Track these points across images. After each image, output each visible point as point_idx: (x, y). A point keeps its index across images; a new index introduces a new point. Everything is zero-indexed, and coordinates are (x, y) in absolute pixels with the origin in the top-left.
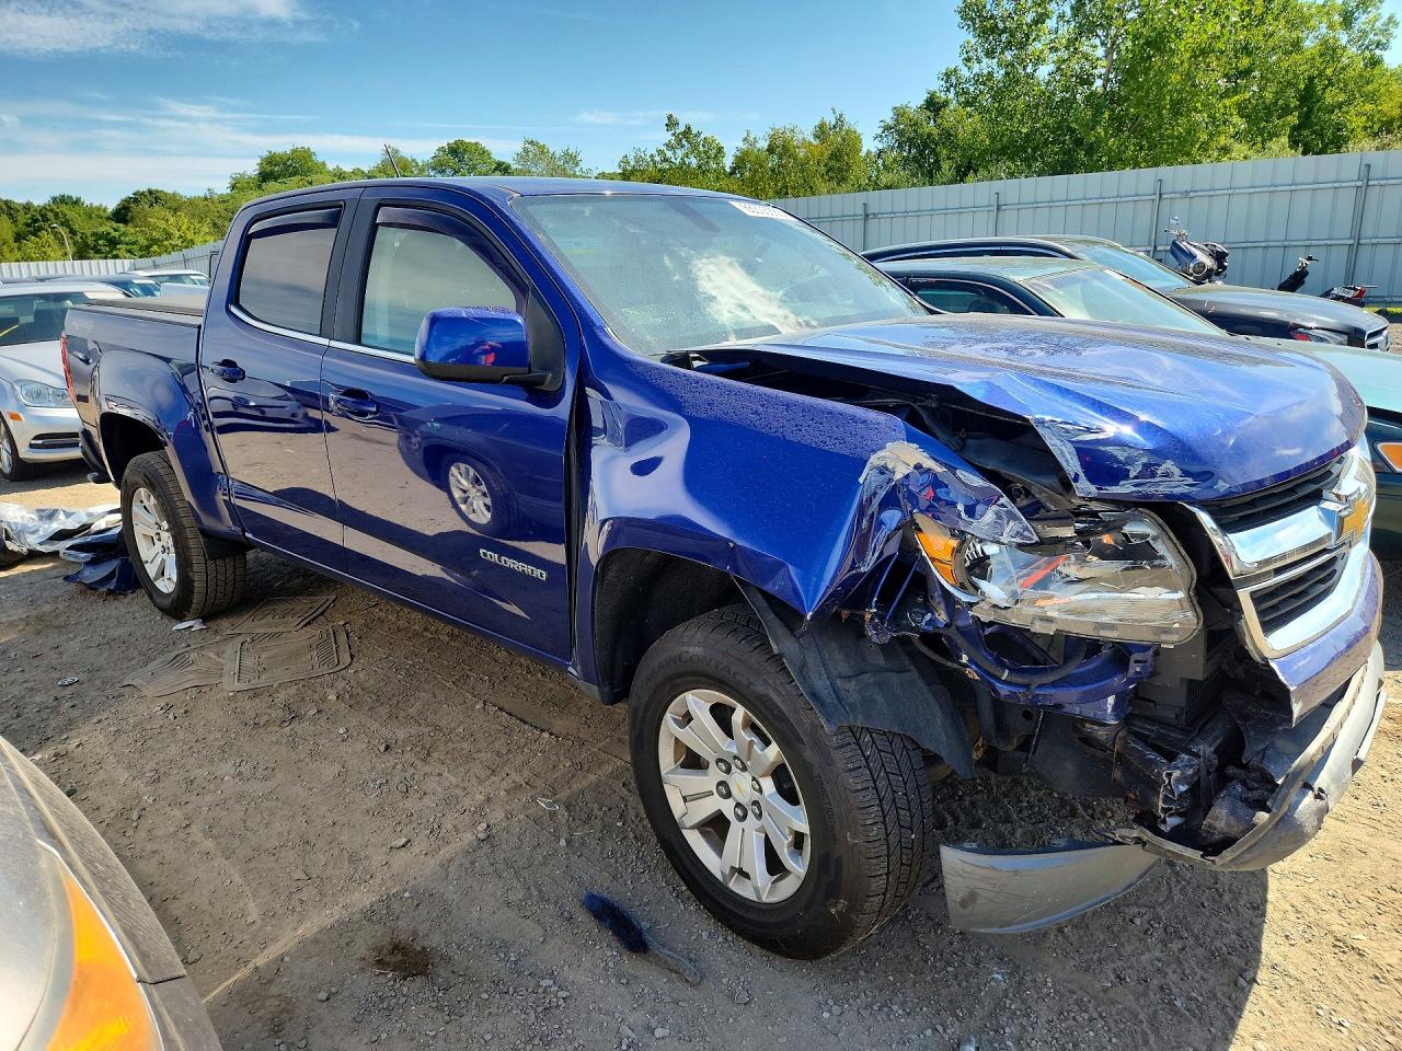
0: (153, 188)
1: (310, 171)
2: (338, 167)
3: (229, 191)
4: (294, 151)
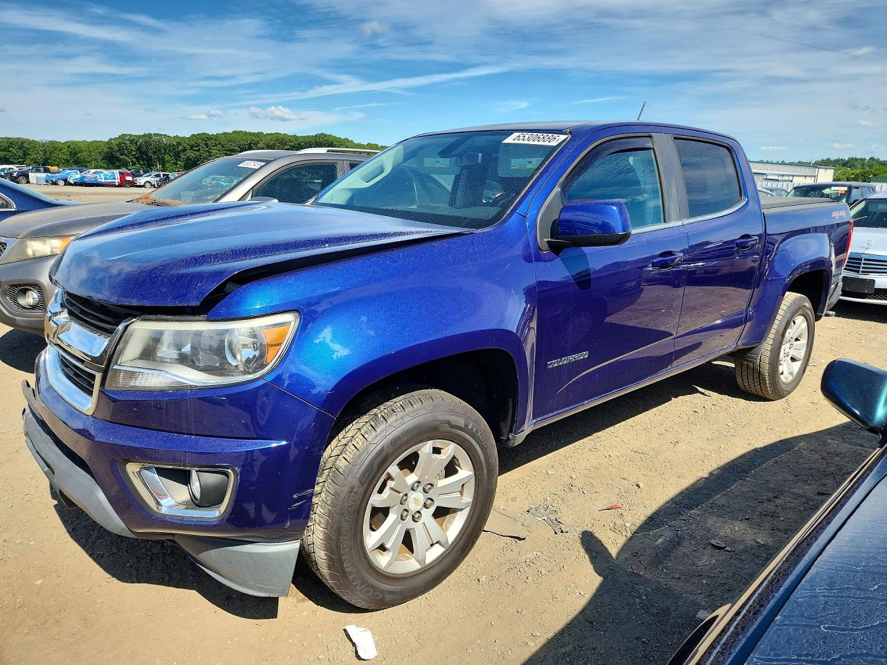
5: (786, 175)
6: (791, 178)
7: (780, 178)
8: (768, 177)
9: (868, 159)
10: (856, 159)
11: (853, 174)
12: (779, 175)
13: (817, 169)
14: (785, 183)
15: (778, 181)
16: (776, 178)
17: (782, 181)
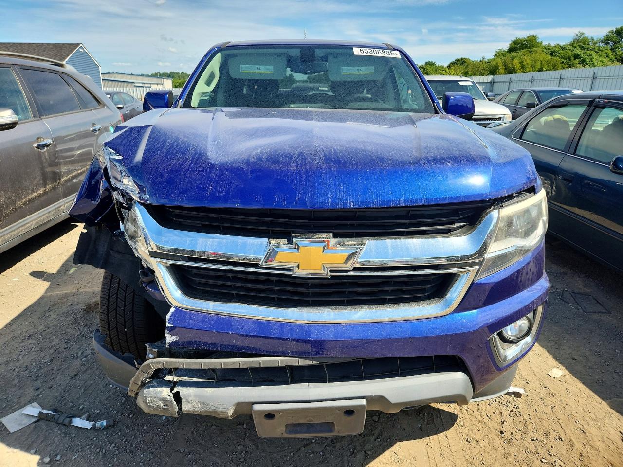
0: (463, 57)
1: (533, 46)
2: (549, 44)
3: (493, 57)
4: (528, 37)
5: (147, 83)
6: (149, 85)
7: (143, 85)
8: (136, 85)
9: (180, 73)
10: (174, 73)
11: (177, 83)
12: (142, 83)
13: (162, 80)
14: (147, 88)
15: (143, 87)
16: (140, 85)
17: (146, 87)
